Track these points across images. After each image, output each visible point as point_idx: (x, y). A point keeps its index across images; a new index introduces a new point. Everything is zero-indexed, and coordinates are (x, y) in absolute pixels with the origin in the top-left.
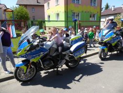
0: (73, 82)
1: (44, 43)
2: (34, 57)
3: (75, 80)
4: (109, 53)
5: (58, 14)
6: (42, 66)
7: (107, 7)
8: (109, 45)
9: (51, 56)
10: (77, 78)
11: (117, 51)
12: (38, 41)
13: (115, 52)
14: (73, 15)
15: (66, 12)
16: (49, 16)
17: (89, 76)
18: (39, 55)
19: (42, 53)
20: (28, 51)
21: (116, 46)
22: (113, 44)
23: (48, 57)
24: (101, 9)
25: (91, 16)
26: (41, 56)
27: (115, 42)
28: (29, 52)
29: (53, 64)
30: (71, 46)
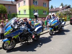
0: (37, 47)
1: (21, 27)
2: (15, 35)
3: (38, 47)
4: (54, 32)
5: (25, 11)
6: (20, 40)
7: (52, 7)
8: (54, 28)
9: (24, 34)
11: (58, 30)
12: (17, 26)
13: (57, 31)
14: (34, 11)
15: (30, 9)
16: (20, 11)
18: (18, 34)
19: (19, 33)
20: (12, 32)
21: (58, 28)
22: (56, 27)
23: (23, 35)
24: (49, 8)
25: (43, 12)
26: (19, 34)
27: (57, 26)
29: (26, 39)
30: (35, 28)
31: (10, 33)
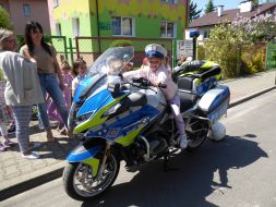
2: (124, 133)
6: (147, 156)
7: (211, 8)
10: (217, 177)
17: (241, 169)
18: (136, 127)
19: (145, 120)
26: (141, 127)
28: (114, 120)
31: (104, 125)
